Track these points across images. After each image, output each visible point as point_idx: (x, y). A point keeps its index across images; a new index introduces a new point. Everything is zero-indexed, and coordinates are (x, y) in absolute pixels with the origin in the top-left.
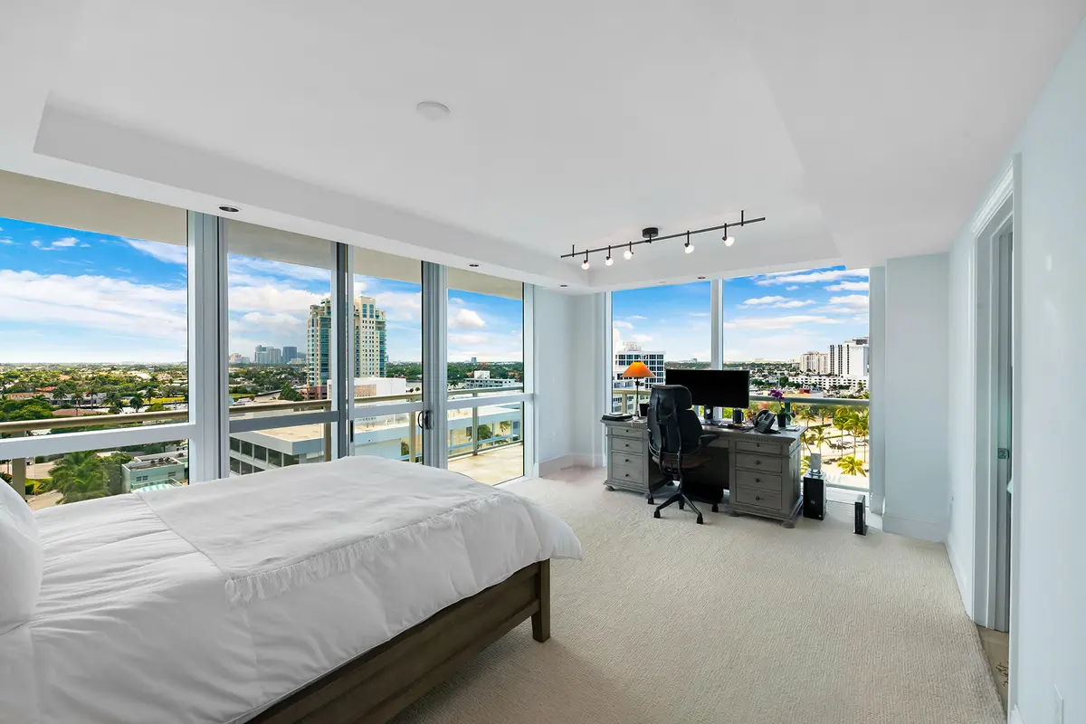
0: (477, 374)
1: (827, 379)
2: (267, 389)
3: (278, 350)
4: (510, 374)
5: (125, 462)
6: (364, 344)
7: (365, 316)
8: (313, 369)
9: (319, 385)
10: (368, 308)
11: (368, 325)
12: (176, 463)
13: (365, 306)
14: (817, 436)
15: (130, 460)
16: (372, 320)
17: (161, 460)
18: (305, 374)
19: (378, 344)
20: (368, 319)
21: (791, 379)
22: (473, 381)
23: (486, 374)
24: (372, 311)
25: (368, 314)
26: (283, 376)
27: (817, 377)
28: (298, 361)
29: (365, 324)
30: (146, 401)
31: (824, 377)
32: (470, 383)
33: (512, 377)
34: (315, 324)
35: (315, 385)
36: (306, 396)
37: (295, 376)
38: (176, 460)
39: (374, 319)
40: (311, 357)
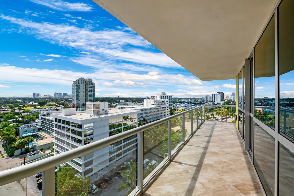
0: (121, 101)
1: (212, 102)
2: (59, 105)
3: (61, 94)
4: (129, 101)
5: (19, 126)
6: (89, 92)
7: (89, 84)
8: (74, 99)
9: (76, 104)
10: (90, 82)
11: (90, 87)
12: (36, 126)
13: (89, 81)
14: (213, 117)
15: (21, 126)
16: (91, 85)
17: (31, 126)
18: (71, 101)
19: (93, 92)
20: (90, 85)
21: (203, 102)
22: (120, 103)
23: (124, 101)
24: (91, 83)
25: (90, 84)
26: (64, 101)
27: (209, 102)
28: (68, 97)
29: (89, 87)
30: (23, 108)
31: (211, 102)
32: (119, 103)
33: (130, 102)
34: (75, 87)
35: (74, 104)
36: (72, 107)
37: (67, 101)
38: (35, 126)
39: (92, 85)
40: (73, 96)
